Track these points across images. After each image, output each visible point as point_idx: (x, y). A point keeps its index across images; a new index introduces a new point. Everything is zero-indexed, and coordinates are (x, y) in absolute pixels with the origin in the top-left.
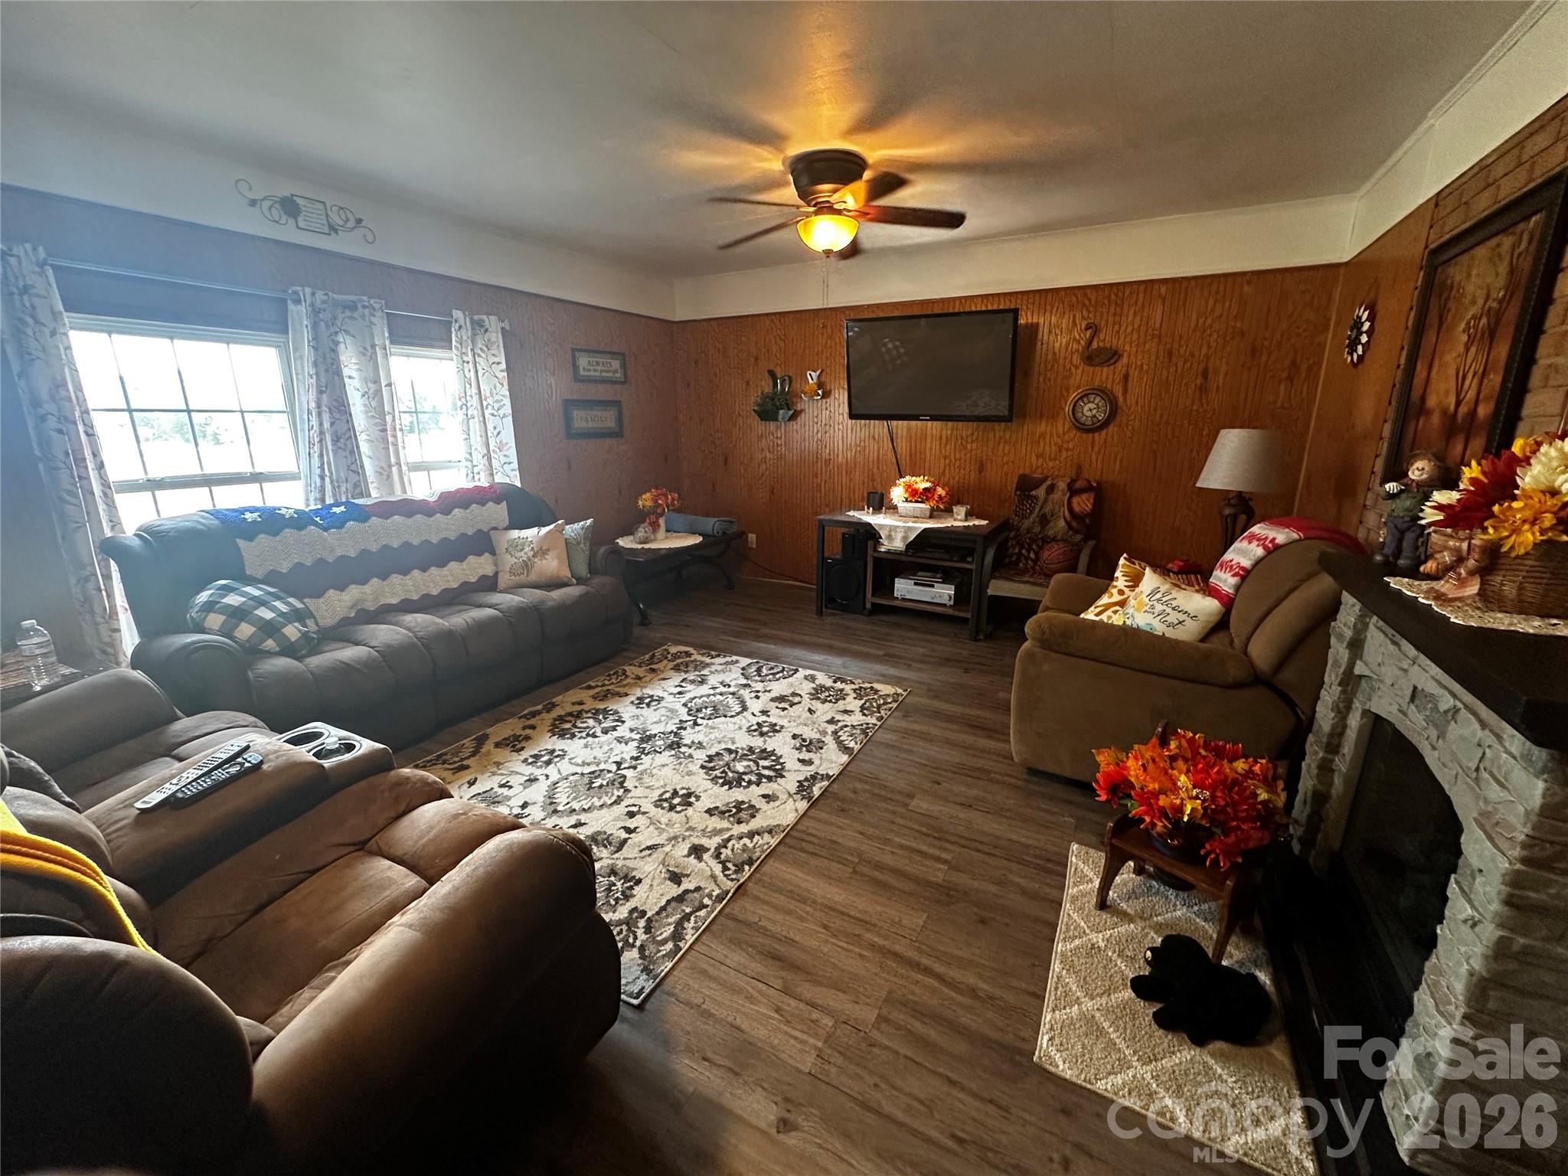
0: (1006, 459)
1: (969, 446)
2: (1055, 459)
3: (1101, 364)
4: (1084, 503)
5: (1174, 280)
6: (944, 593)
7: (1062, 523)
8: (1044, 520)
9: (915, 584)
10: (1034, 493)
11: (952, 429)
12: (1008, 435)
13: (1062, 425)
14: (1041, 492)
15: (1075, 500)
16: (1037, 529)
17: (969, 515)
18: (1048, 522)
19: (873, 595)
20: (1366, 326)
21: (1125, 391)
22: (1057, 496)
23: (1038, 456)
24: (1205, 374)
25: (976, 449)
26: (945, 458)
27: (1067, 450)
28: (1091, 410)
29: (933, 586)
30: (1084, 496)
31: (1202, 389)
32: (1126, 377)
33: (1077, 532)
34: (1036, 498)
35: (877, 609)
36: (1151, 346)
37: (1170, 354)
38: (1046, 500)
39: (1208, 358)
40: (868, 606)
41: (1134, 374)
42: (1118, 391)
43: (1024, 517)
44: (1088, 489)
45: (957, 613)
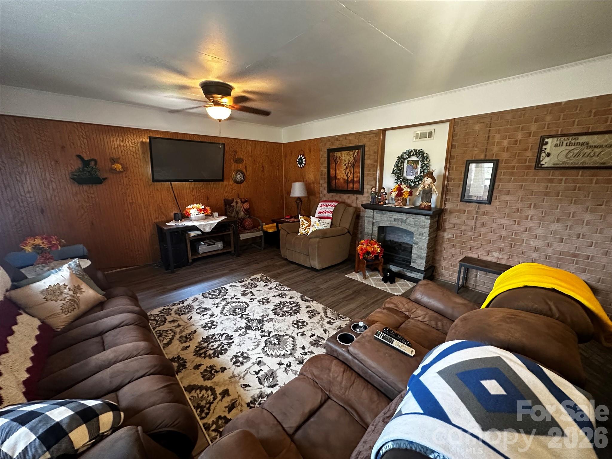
0: (216, 195)
1: (202, 191)
2: (231, 193)
3: (239, 163)
4: (246, 206)
5: (253, 141)
6: (219, 245)
7: (242, 213)
8: (237, 213)
9: (208, 245)
10: (232, 204)
11: (194, 185)
12: (215, 186)
13: (231, 182)
14: (234, 204)
15: (244, 205)
16: (236, 216)
17: (220, 215)
18: (238, 213)
19: (192, 256)
20: (304, 160)
21: (246, 171)
22: (239, 205)
23: (226, 192)
24: (263, 167)
25: (205, 192)
26: (193, 196)
27: (234, 190)
28: (239, 177)
29: (214, 244)
30: (246, 204)
31: (263, 171)
32: (246, 167)
33: (247, 215)
34: (233, 206)
35: (194, 260)
36: (250, 158)
37: (255, 161)
38: (236, 206)
39: (263, 163)
40: (190, 261)
41: (248, 167)
42: (245, 171)
43: (232, 213)
44: (246, 201)
45: (225, 251)
